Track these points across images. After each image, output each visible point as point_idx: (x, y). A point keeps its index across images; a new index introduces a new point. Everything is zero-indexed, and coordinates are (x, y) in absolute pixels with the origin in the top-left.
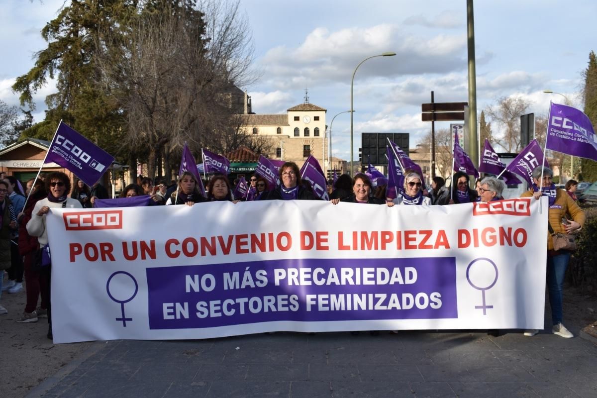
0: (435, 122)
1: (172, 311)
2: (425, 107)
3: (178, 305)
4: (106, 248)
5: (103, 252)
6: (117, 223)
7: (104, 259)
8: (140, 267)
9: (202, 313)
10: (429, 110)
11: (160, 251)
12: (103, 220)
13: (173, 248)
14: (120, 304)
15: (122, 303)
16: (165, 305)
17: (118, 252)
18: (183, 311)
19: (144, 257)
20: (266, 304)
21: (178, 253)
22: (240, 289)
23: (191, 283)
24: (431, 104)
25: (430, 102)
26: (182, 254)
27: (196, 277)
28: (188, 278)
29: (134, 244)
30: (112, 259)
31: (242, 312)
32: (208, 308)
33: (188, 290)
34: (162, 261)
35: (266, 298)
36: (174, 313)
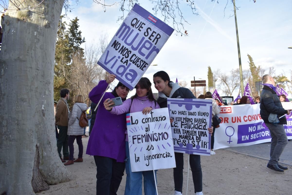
0: (196, 87)
1: (244, 138)
2: (192, 82)
3: (246, 136)
4: (226, 119)
5: (225, 120)
6: (230, 111)
7: (225, 122)
8: (236, 125)
9: (252, 138)
10: (194, 83)
11: (242, 120)
12: (226, 110)
13: (246, 119)
14: (229, 137)
15: (230, 136)
16: (243, 137)
17: (230, 120)
18: (247, 138)
19: (238, 122)
20: (266, 134)
21: (247, 120)
22: (261, 130)
23: (250, 129)
24: (194, 81)
25: (194, 80)
26: (248, 120)
27: (252, 127)
28: (249, 128)
29: (235, 118)
30: (228, 122)
31: (260, 136)
32: (253, 136)
33: (249, 131)
34: (243, 123)
35: (266, 132)
36: (245, 139)
